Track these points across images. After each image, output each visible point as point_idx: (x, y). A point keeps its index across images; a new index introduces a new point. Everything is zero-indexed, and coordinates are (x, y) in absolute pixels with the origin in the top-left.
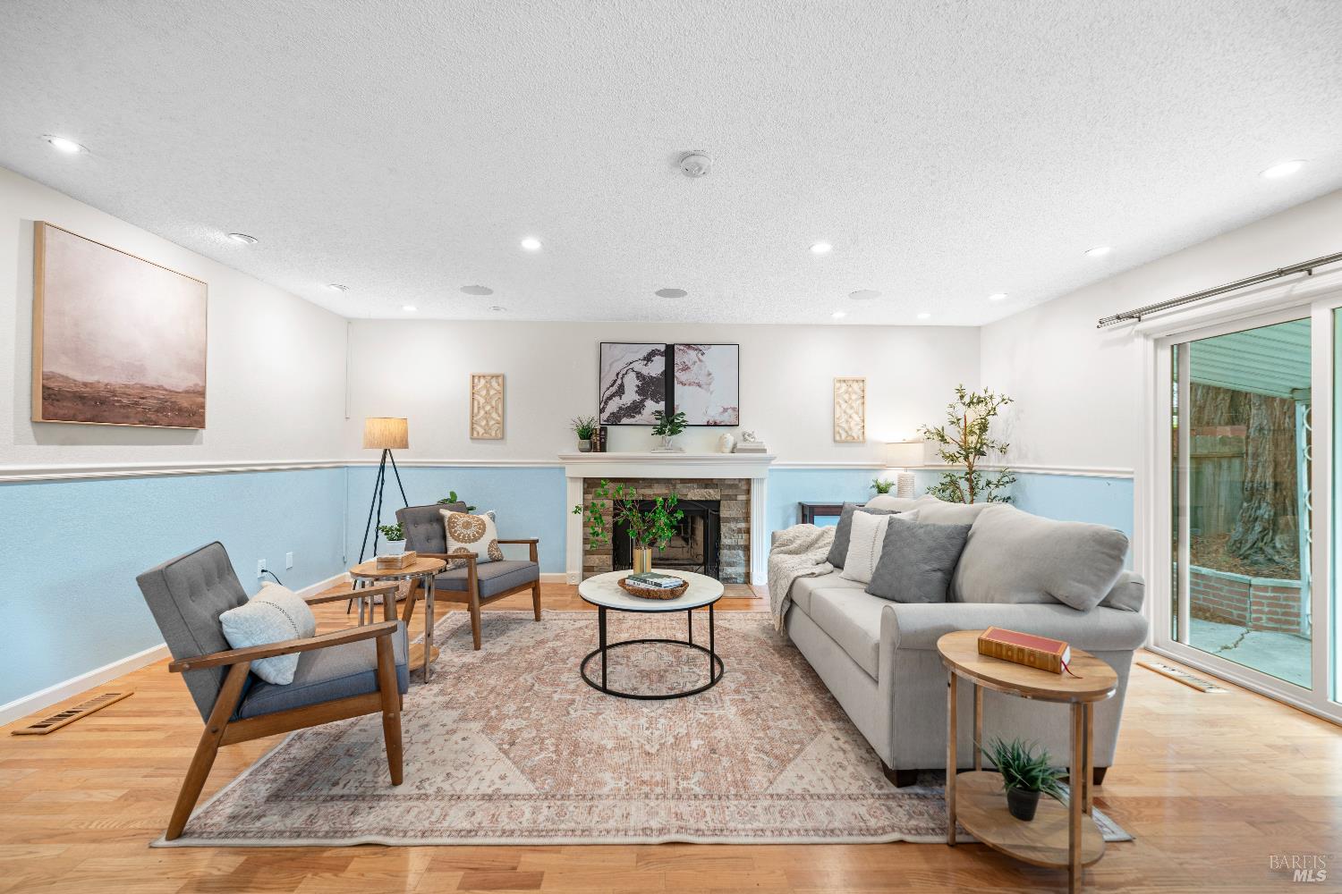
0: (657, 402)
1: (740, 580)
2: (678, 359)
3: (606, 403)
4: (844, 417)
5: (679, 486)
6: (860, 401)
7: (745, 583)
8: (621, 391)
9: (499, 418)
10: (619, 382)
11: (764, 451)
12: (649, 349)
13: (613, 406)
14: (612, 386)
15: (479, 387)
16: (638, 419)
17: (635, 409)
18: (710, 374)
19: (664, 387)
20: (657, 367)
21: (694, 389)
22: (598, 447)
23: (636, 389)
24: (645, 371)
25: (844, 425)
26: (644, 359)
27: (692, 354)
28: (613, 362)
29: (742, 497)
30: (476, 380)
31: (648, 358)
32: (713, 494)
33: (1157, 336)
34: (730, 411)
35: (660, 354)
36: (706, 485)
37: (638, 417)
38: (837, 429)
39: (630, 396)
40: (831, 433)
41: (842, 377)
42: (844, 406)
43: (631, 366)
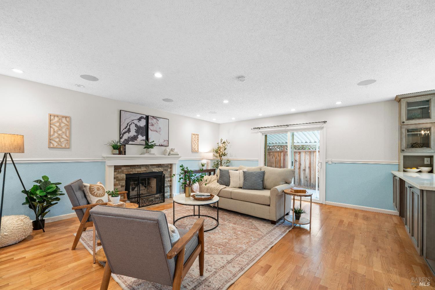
0: (143, 136)
1: (169, 197)
2: (150, 121)
3: (123, 135)
4: (194, 145)
5: (150, 167)
6: (197, 141)
7: (170, 198)
8: (129, 131)
9: (67, 138)
10: (128, 127)
11: (178, 155)
12: (140, 116)
13: (126, 137)
14: (125, 128)
15: (54, 121)
16: (135, 142)
17: (134, 138)
18: (160, 128)
19: (145, 131)
20: (143, 123)
21: (155, 132)
22: (123, 153)
23: (135, 130)
24: (138, 124)
25: (194, 147)
26: (138, 119)
27: (155, 120)
28: (126, 119)
29: (169, 170)
30: (52, 118)
31: (140, 119)
32: (161, 169)
33: (263, 133)
34: (166, 141)
35: (144, 118)
36: (159, 166)
37: (136, 141)
38: (193, 148)
39: (133, 133)
40: (191, 150)
41: (193, 133)
42: (194, 142)
43: (133, 121)
